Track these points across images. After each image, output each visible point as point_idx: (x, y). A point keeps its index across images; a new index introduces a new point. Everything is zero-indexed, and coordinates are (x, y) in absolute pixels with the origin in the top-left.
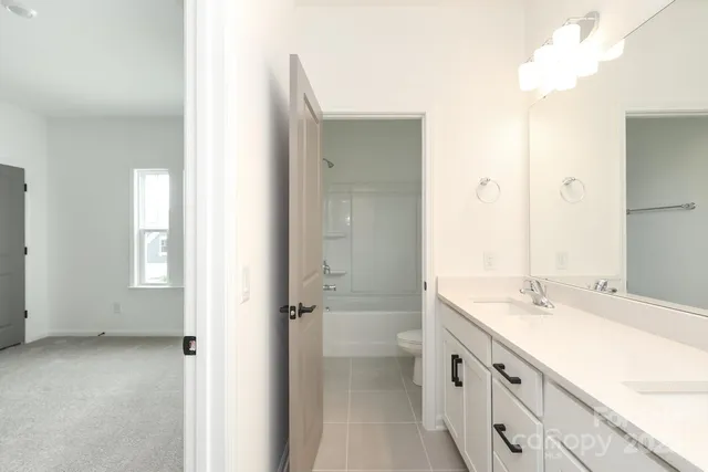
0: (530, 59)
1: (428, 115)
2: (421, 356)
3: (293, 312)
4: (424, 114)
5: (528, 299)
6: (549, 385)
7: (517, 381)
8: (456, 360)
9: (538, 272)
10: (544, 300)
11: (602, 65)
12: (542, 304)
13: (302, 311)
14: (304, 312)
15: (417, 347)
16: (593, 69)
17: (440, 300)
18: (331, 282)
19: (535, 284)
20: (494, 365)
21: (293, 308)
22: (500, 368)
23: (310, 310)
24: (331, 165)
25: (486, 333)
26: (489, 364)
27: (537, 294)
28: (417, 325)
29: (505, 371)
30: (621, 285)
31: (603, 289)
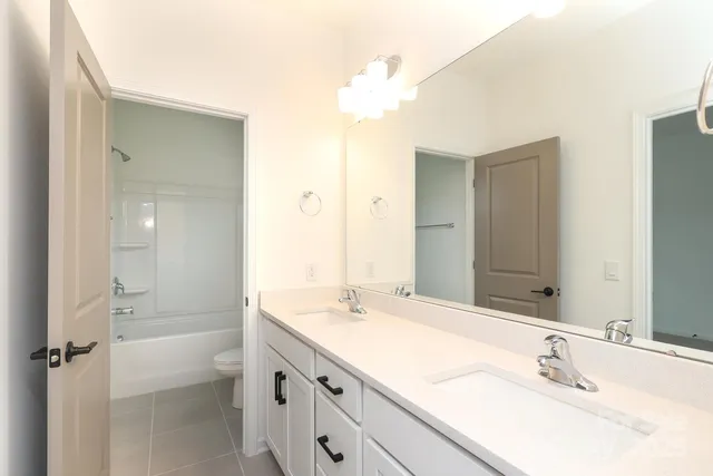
0: (348, 84)
1: (250, 118)
2: (241, 376)
3: (54, 358)
4: (247, 117)
5: (345, 307)
6: (367, 391)
7: (338, 392)
8: (280, 377)
9: (354, 281)
10: (359, 307)
11: (402, 103)
12: (357, 310)
13: (72, 352)
14: (75, 353)
15: (238, 367)
16: (395, 106)
17: (264, 315)
18: (125, 304)
19: (352, 293)
20: (319, 379)
21: (56, 352)
22: (323, 380)
23: (86, 350)
24: (126, 158)
25: (309, 346)
26: (313, 378)
27: (353, 302)
28: (237, 343)
29: (328, 383)
30: (412, 289)
31: (401, 293)
